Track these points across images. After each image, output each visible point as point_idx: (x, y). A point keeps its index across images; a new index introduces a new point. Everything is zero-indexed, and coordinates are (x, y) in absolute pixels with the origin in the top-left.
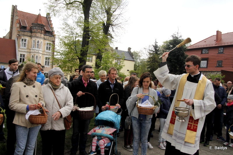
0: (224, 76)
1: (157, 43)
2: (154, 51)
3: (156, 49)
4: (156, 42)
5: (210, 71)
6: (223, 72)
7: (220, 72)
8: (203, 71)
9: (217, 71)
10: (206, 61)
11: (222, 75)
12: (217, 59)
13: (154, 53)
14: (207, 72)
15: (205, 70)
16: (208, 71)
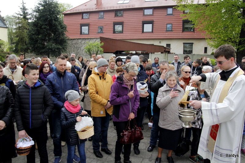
0: (103, 43)
1: (24, 4)
2: (21, 15)
3: (24, 13)
4: (23, 2)
5: (89, 38)
6: (102, 39)
7: (99, 39)
8: (82, 39)
9: (96, 38)
10: (88, 27)
11: (101, 43)
12: (98, 25)
13: (22, 17)
14: (86, 39)
15: (83, 38)
16: (87, 39)
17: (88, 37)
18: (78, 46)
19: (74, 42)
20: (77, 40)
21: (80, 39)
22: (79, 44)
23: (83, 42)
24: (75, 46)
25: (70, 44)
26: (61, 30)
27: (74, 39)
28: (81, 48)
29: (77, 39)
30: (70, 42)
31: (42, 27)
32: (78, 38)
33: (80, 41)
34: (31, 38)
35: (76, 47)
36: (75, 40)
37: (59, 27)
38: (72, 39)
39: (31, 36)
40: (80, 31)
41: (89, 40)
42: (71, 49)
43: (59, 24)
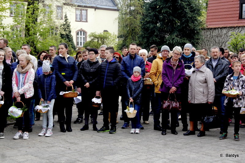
5: (240, 27)
8: (228, 27)
14: (234, 27)
15: (231, 25)
16: (237, 27)
17: (239, 25)
18: (221, 40)
19: (216, 32)
20: (219, 29)
21: (225, 28)
22: (223, 36)
23: (230, 33)
24: (216, 39)
25: (209, 36)
26: (190, 15)
27: (215, 29)
28: (227, 43)
29: (221, 28)
30: (208, 33)
31: (162, 11)
32: (221, 26)
33: (224, 31)
34: (144, 28)
35: (217, 41)
36: (217, 30)
37: (187, 10)
38: (211, 29)
39: (145, 25)
40: (238, 12)
41: (240, 29)
42: (210, 45)
43: (188, 5)
